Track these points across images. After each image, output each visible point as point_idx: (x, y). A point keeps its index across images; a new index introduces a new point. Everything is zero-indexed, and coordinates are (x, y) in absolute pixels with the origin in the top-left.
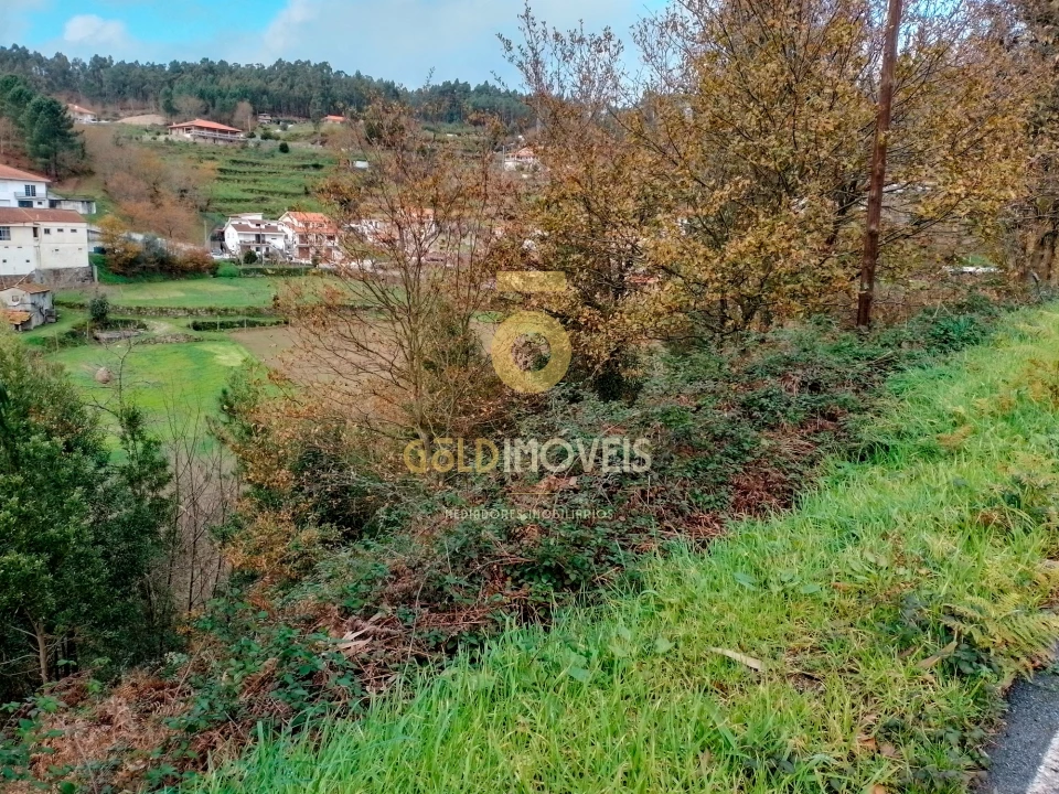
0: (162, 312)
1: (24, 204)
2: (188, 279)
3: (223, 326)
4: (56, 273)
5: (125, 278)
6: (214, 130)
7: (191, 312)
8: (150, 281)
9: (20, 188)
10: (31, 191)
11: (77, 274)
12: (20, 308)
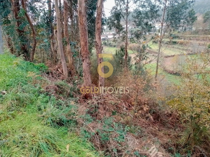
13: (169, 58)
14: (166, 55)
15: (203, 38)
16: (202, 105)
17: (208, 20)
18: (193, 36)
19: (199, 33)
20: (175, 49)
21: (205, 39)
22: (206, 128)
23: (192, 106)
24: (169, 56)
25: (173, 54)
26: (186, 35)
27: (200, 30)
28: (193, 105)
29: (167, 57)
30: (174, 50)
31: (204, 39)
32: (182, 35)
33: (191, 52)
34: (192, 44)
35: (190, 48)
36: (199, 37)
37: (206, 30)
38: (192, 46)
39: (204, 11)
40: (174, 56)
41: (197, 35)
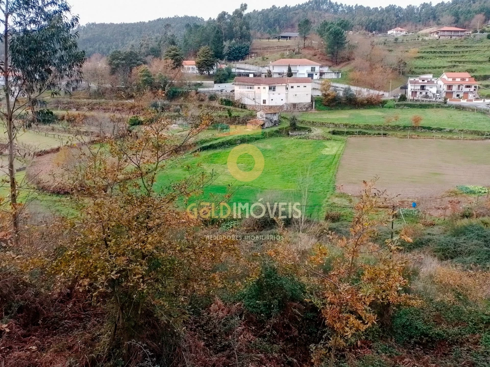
0: (323, 124)
1: (310, 75)
2: (365, 108)
3: (348, 133)
4: (294, 105)
5: (329, 108)
6: (451, 31)
7: (336, 125)
8: (342, 109)
9: (309, 69)
10: (313, 69)
11: (304, 105)
12: (262, 119)
13: (47, 157)
14: (37, 151)
15: (117, 106)
16: (128, 247)
17: (118, 69)
18: (95, 101)
19: (107, 96)
20: (60, 134)
21: (120, 108)
22: (143, 293)
23: (108, 257)
24: (47, 152)
25: (56, 146)
26: (78, 100)
27: (107, 89)
28: (110, 254)
29: (40, 154)
30: (56, 136)
31: (118, 108)
32: (69, 100)
33: (98, 136)
34: (97, 120)
35: (93, 129)
36: (107, 104)
37: (119, 89)
38: (97, 123)
39: (109, 50)
40: (58, 150)
41: (103, 100)
